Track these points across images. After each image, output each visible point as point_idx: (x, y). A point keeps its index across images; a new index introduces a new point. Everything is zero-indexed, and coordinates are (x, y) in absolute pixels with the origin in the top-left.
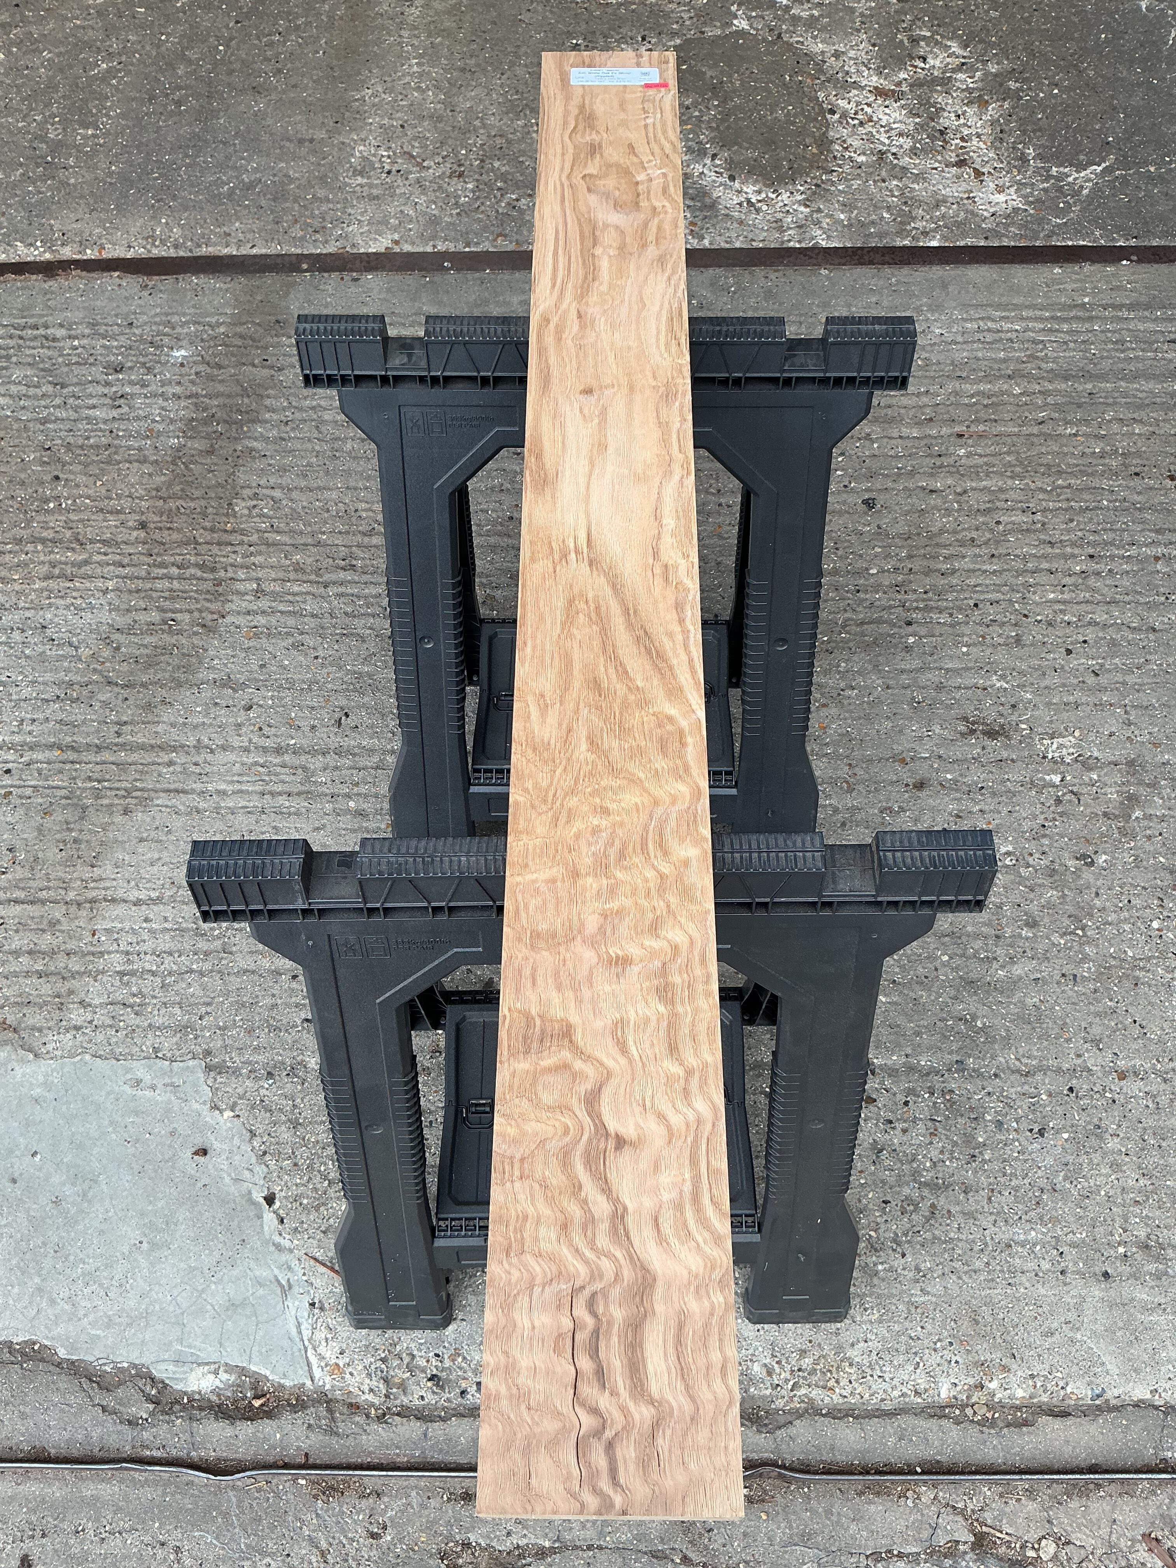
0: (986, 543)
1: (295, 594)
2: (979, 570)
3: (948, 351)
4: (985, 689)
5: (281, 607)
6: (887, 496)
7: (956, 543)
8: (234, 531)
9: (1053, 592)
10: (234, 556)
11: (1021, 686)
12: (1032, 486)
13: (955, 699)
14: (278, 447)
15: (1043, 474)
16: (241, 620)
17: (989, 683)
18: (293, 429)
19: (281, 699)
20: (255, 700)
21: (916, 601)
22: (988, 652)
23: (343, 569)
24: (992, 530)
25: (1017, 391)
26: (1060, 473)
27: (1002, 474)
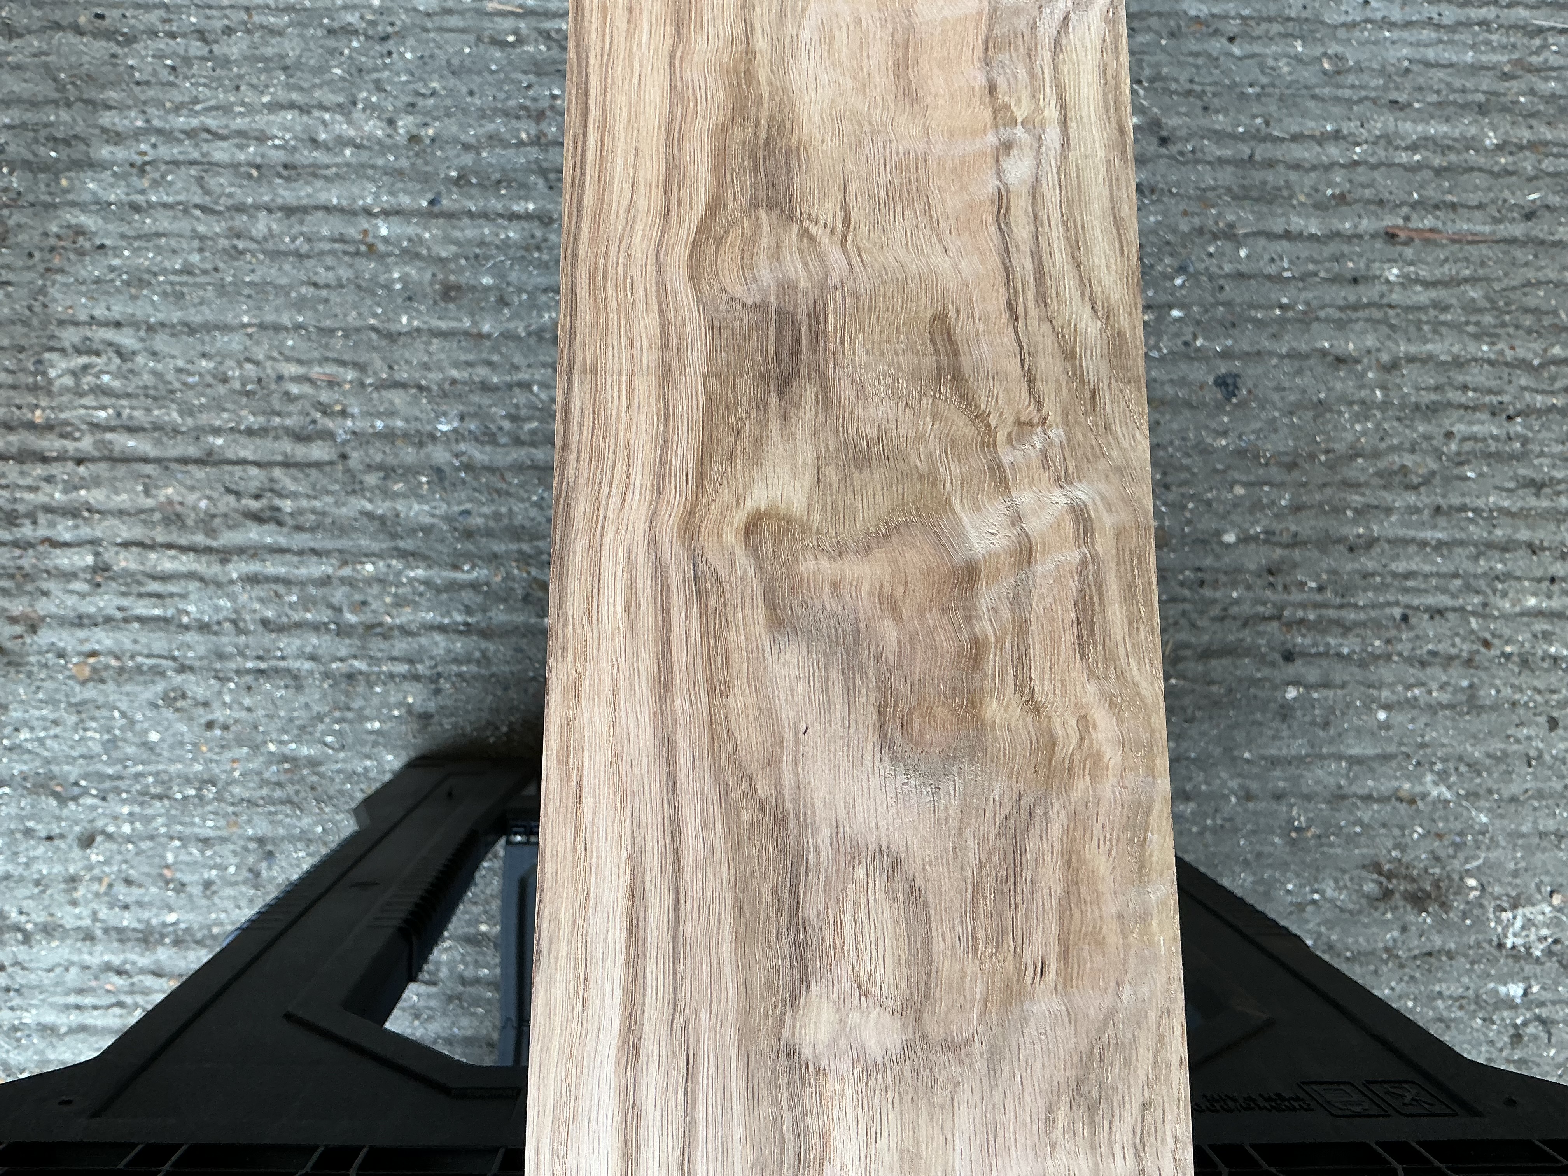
0: (1427, 481)
1: (165, 578)
2: (1413, 540)
3: (1376, 43)
4: (1412, 802)
5: (142, 608)
6: (1260, 370)
7: (1376, 481)
8: (48, 427)
9: (1535, 594)
10: (47, 488)
11: (1473, 795)
12: (1509, 355)
13: (1360, 822)
14: (125, 229)
15: (1529, 332)
16: (66, 639)
17: (1418, 789)
18: (155, 184)
19: (148, 820)
20: (100, 824)
21: (1303, 606)
22: (1421, 723)
23: (258, 518)
24: (1438, 454)
25: (1491, 139)
26: (1559, 329)
27: (1457, 327)
